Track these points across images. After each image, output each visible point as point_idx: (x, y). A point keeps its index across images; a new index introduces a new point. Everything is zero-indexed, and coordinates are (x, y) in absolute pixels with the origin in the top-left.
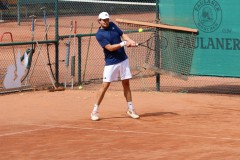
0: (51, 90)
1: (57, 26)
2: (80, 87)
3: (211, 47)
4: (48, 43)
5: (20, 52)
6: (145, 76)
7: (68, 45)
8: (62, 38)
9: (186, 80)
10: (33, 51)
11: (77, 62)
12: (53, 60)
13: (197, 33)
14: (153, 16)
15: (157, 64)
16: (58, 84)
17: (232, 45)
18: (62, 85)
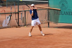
0: (17, 27)
1: (18, 8)
2: (25, 26)
3: (64, 14)
4: (16, 13)
5: (7, 16)
6: (45, 23)
7: (22, 14)
8: (20, 12)
9: (57, 24)
10: (11, 16)
11: (24, 19)
12: (17, 18)
13: (60, 10)
14: (47, 5)
15: (48, 20)
16: (18, 25)
17: (71, 14)
18: (20, 26)
